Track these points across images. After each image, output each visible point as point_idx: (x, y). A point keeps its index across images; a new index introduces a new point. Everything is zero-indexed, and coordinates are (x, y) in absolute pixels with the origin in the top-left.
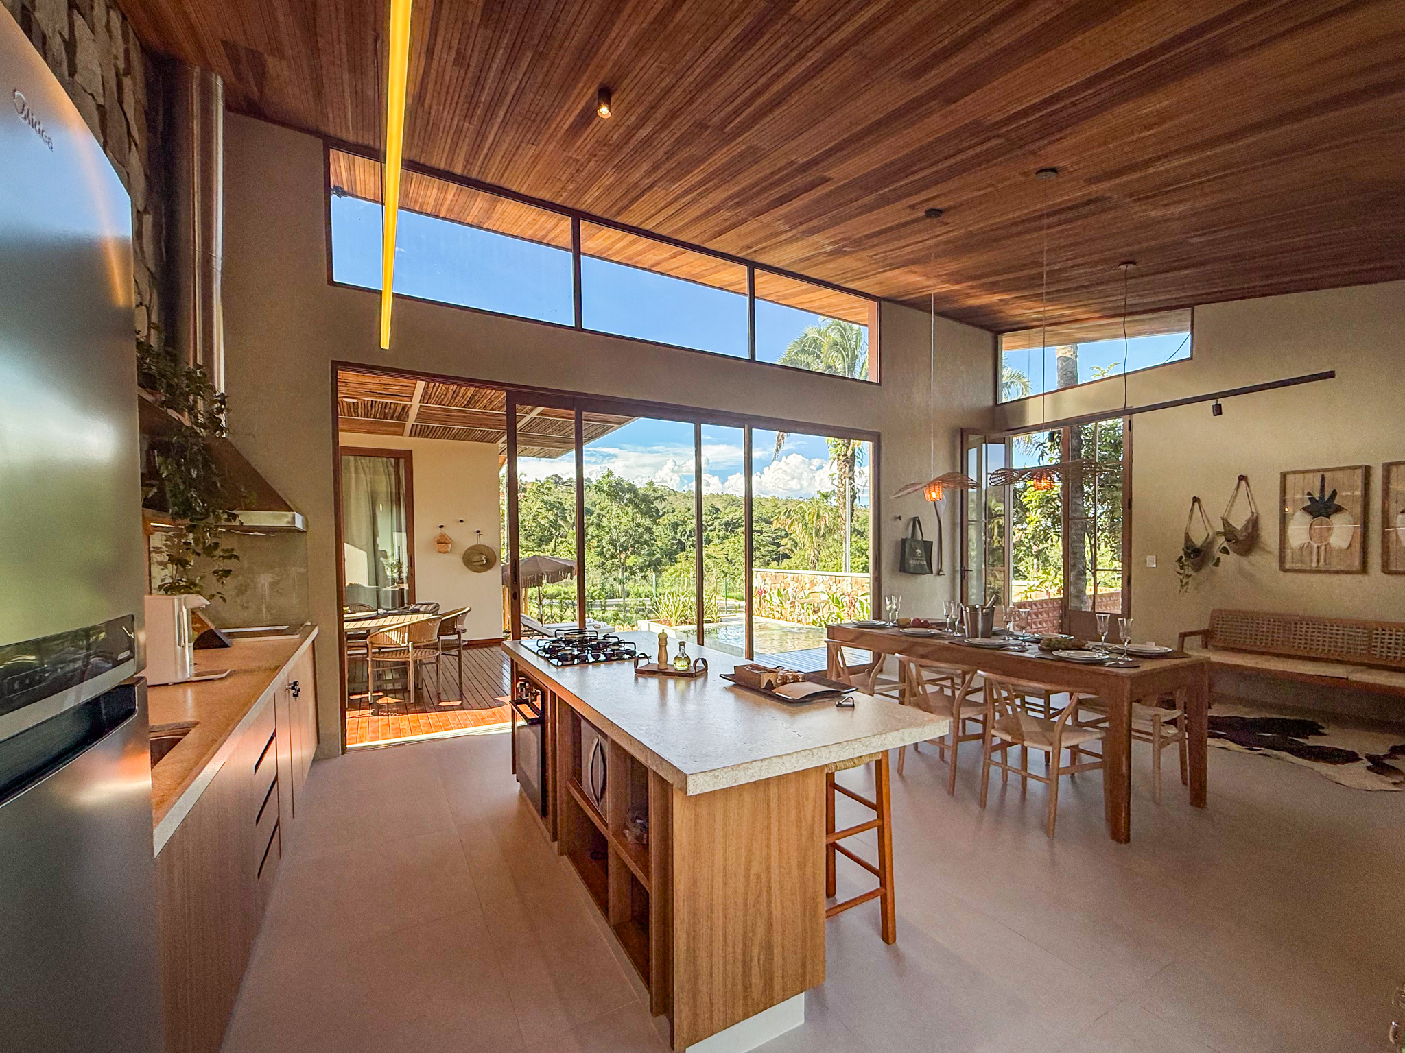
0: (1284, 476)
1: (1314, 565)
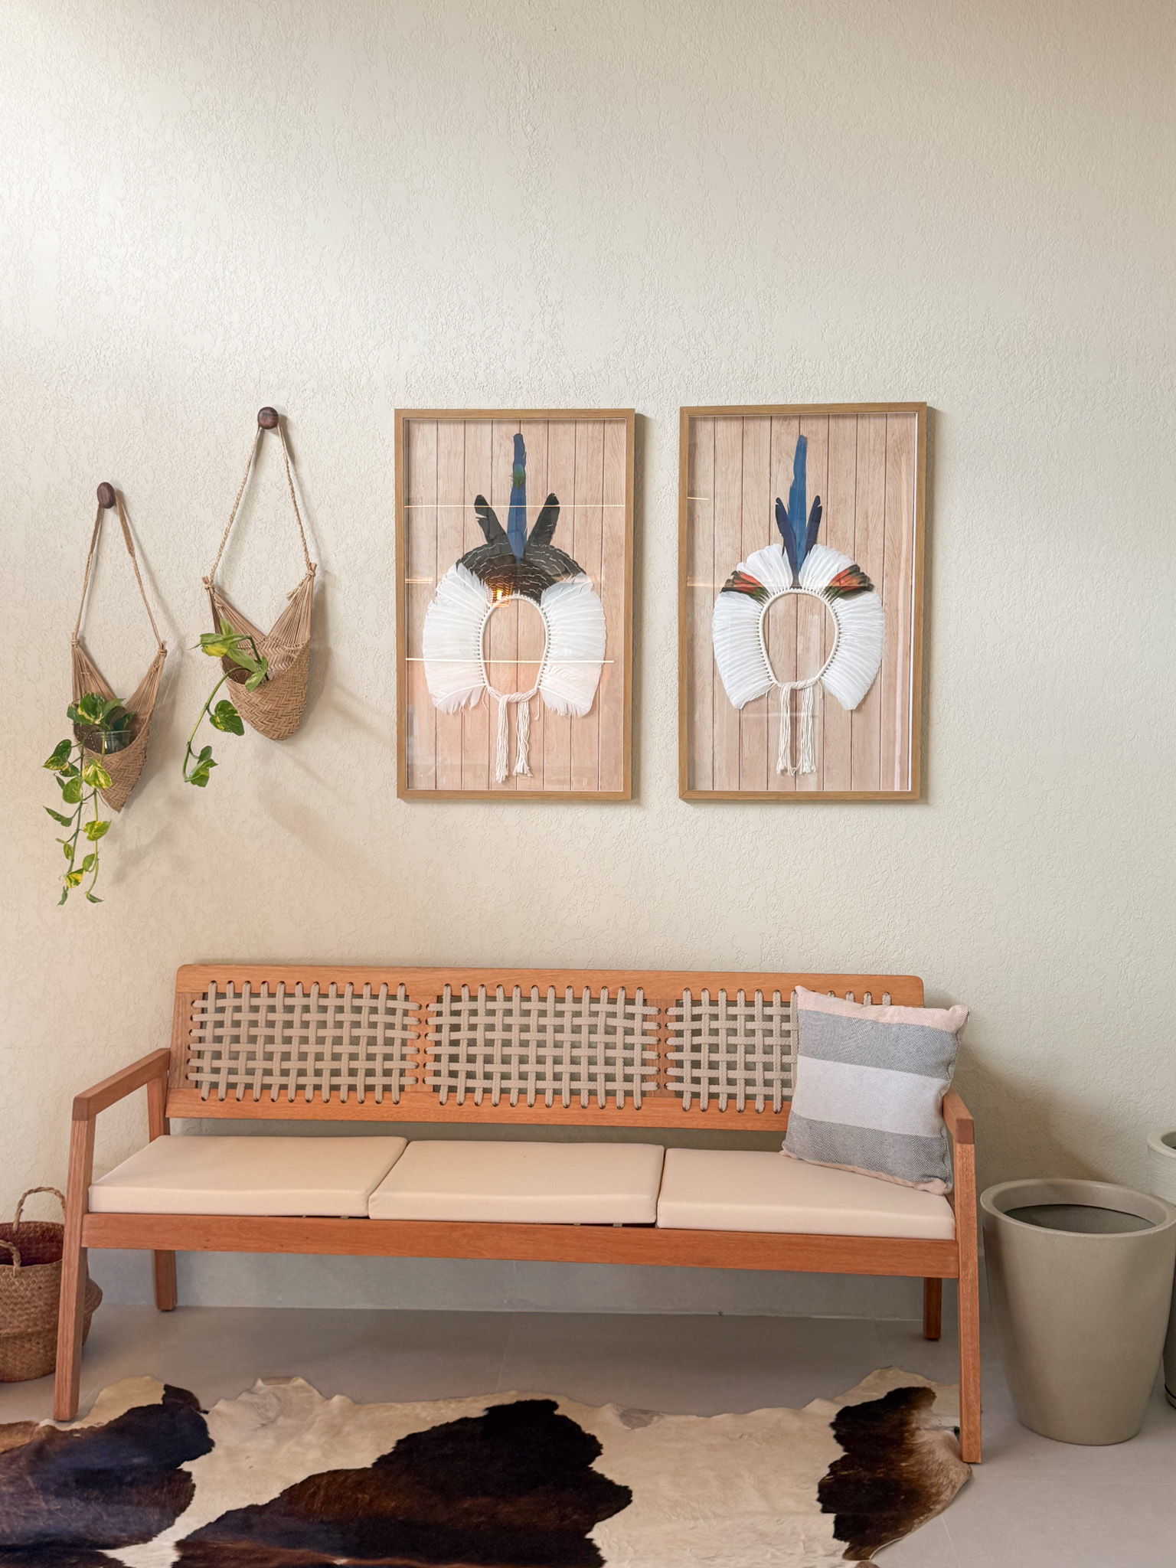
0: (407, 424)
1: (500, 774)
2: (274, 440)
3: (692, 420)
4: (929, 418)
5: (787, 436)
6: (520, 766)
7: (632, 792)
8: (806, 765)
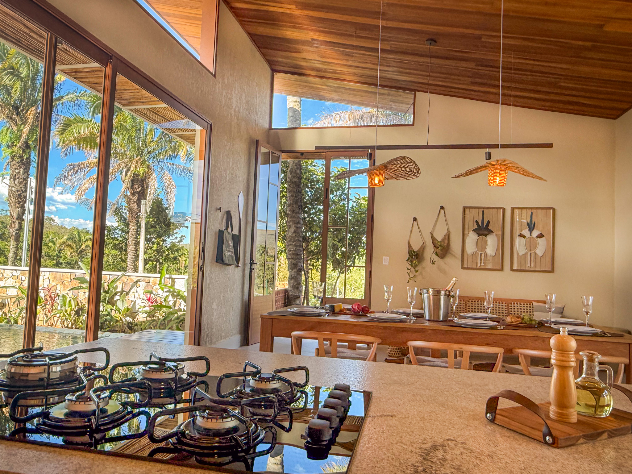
0: (465, 208)
1: (479, 265)
2: (442, 211)
3: (513, 209)
4: (554, 210)
5: (529, 212)
6: (482, 264)
7: (502, 269)
8: (532, 265)
